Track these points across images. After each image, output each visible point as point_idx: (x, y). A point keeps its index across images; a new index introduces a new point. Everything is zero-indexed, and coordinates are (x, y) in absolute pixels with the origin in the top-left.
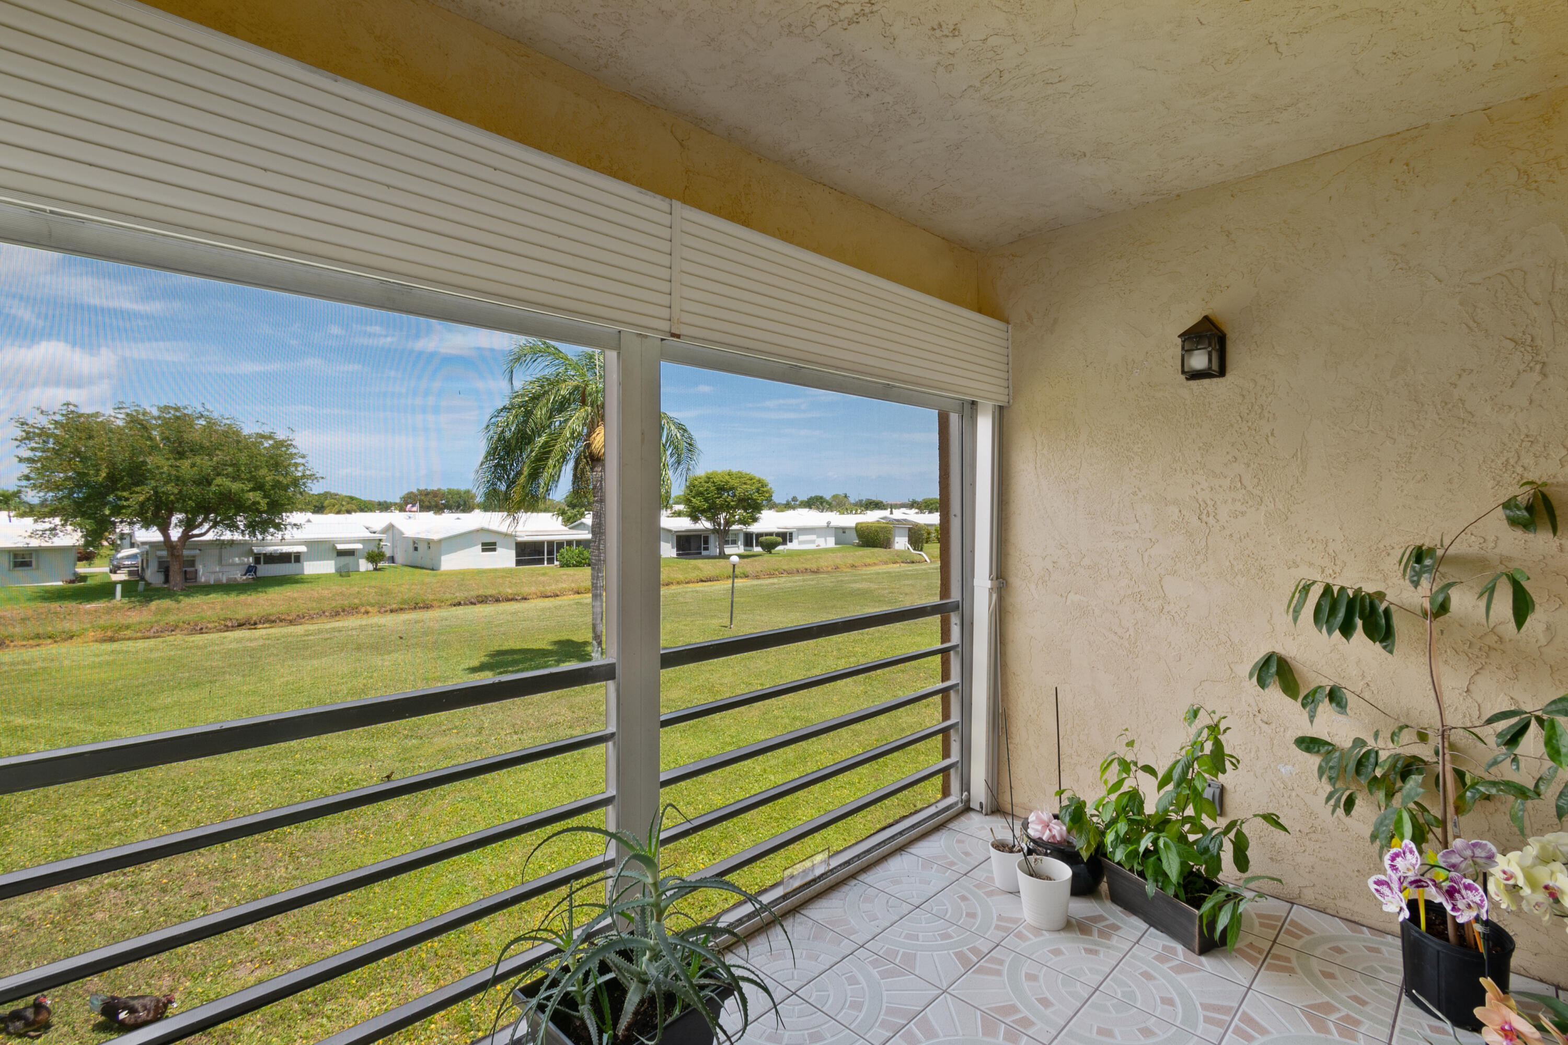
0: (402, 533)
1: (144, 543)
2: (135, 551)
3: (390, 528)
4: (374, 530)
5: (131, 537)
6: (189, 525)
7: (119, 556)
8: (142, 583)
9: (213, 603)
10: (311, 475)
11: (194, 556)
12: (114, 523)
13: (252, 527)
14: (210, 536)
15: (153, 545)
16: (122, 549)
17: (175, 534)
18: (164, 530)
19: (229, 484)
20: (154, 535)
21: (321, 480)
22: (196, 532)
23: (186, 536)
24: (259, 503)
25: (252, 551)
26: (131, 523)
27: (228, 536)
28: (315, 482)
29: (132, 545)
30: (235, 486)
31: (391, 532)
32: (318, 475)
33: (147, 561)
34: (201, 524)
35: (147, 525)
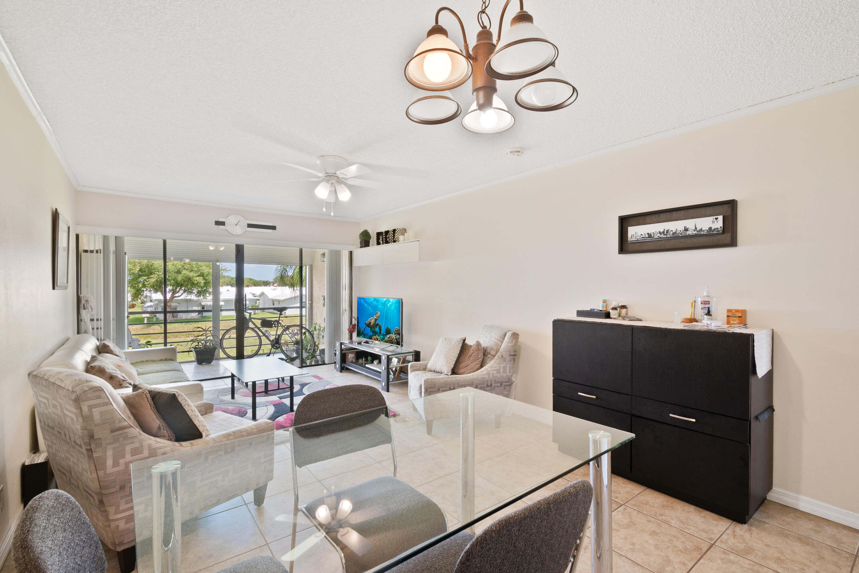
0: (268, 297)
1: (155, 300)
2: (151, 304)
3: (263, 294)
4: (256, 295)
5: (150, 297)
6: (174, 292)
7: (146, 305)
8: (155, 318)
9: (184, 327)
10: (225, 269)
11: (176, 306)
12: (143, 291)
13: (199, 293)
14: (182, 297)
15: (159, 301)
16: (147, 303)
17: (169, 296)
18: (165, 294)
19: (188, 273)
20: (159, 296)
21: (229, 271)
22: (177, 295)
23: (173, 297)
24: (201, 282)
25: (201, 304)
26: (150, 291)
27: (189, 297)
28: (227, 272)
29: (151, 301)
30: (191, 274)
31: (263, 296)
32: (228, 269)
33: (157, 308)
34: (179, 291)
35: (156, 291)
